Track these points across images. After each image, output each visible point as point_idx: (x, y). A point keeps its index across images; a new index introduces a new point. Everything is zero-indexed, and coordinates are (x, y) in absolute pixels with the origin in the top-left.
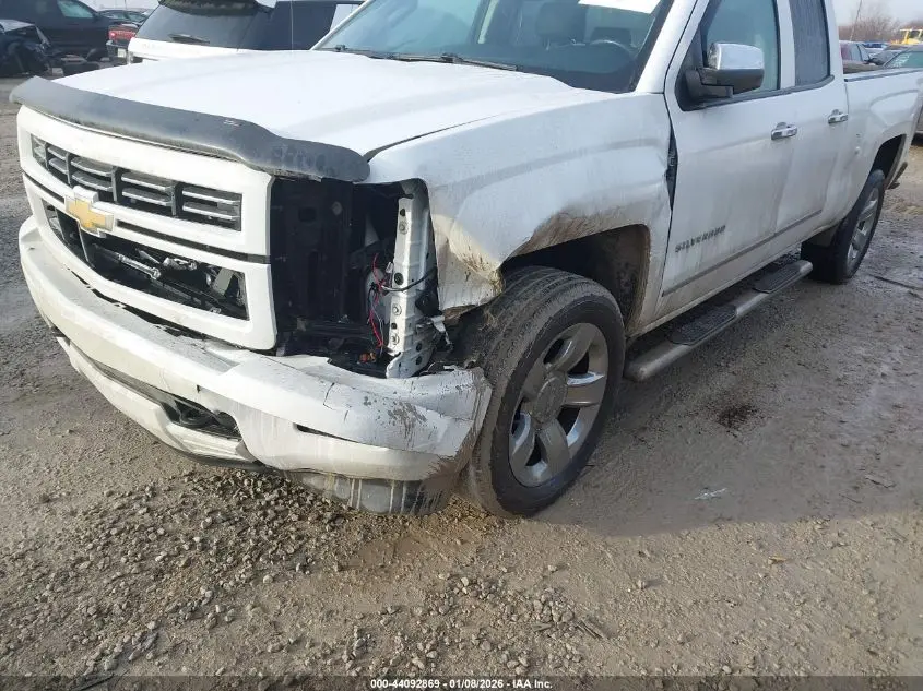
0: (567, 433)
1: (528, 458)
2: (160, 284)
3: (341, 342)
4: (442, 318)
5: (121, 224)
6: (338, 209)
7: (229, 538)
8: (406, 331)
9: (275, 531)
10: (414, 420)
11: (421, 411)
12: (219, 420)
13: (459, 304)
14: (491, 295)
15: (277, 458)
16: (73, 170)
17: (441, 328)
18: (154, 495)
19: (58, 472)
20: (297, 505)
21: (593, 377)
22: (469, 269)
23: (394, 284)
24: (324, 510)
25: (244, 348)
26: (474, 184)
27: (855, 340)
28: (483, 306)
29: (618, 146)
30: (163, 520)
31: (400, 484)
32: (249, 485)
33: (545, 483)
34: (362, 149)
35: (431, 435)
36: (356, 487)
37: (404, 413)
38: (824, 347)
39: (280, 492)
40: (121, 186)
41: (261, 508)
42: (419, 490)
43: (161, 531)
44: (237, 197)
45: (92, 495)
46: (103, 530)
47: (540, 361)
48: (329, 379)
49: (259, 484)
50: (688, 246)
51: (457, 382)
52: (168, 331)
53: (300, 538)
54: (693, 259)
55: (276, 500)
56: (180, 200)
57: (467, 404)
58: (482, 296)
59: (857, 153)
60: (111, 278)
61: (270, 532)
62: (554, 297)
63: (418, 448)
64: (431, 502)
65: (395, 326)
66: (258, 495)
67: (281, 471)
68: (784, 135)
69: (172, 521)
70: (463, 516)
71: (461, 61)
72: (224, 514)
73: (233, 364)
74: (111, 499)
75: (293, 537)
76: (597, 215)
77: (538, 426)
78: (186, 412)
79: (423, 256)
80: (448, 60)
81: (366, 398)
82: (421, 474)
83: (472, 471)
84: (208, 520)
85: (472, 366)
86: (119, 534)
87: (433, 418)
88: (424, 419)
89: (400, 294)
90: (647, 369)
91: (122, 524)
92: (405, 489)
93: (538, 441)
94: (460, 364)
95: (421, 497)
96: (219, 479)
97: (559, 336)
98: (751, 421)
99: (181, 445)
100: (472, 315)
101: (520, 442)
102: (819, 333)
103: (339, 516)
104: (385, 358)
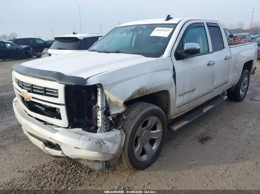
0: (152, 146)
1: (140, 154)
2: (44, 112)
3: (86, 124)
4: (111, 117)
5: (33, 98)
6: (84, 91)
7: (61, 178)
8: (101, 121)
9: (73, 176)
10: (102, 144)
11: (105, 141)
12: (56, 146)
13: (115, 113)
14: (123, 110)
15: (71, 155)
16: (23, 85)
17: (111, 119)
18: (44, 167)
19: (21, 161)
20: (80, 168)
21: (158, 130)
22: (116, 104)
23: (98, 109)
24: (87, 170)
25: (61, 127)
26: (115, 84)
27: (242, 117)
28: (122, 113)
29: (156, 71)
30: (45, 173)
31: (103, 162)
32: (69, 163)
33: (146, 161)
34: (85, 77)
35: (108, 148)
36: (92, 163)
37: (100, 143)
38: (233, 119)
39: (76, 165)
40: (33, 89)
41: (71, 169)
42: (108, 163)
43: (44, 176)
44: (57, 90)
45: (28, 167)
46: (30, 176)
47: (140, 127)
48: (80, 134)
49: (71, 163)
50: (183, 95)
51: (116, 133)
52: (44, 124)
53: (80, 177)
54: (185, 98)
55: (75, 167)
56: (45, 91)
57: (119, 139)
58: (121, 111)
59: (236, 66)
60: (32, 111)
61: (72, 176)
62: (143, 110)
63: (104, 151)
64: (112, 167)
65: (99, 119)
66: (70, 166)
67: (74, 159)
68: (211, 64)
69: (48, 173)
70: (124, 171)
71: (121, 52)
72: (61, 171)
73: (57, 131)
74: (33, 168)
75: (78, 177)
76: (151, 89)
77: (143, 145)
78: (49, 144)
79: (104, 101)
80: (117, 52)
81: (90, 139)
82: (108, 159)
83: (123, 157)
84: (57, 173)
85: (120, 129)
86: (33, 177)
87: (108, 143)
88: (106, 144)
89: (99, 111)
90: (176, 128)
91: (34, 175)
92: (104, 163)
93: (143, 149)
94: (116, 128)
95: (109, 165)
96: (61, 162)
97: (146, 119)
98: (208, 141)
99: (48, 152)
100: (119, 115)
101: (137, 149)
102: (232, 115)
103: (91, 171)
104: (97, 128)
